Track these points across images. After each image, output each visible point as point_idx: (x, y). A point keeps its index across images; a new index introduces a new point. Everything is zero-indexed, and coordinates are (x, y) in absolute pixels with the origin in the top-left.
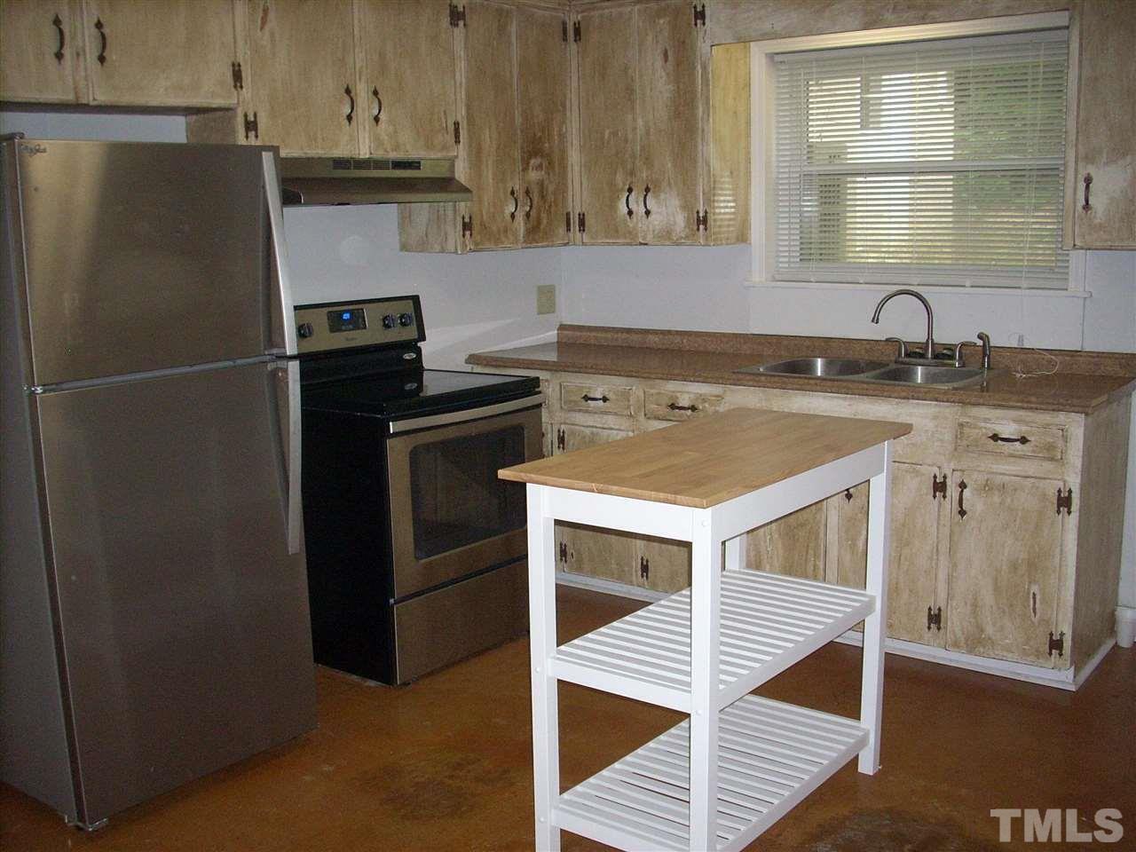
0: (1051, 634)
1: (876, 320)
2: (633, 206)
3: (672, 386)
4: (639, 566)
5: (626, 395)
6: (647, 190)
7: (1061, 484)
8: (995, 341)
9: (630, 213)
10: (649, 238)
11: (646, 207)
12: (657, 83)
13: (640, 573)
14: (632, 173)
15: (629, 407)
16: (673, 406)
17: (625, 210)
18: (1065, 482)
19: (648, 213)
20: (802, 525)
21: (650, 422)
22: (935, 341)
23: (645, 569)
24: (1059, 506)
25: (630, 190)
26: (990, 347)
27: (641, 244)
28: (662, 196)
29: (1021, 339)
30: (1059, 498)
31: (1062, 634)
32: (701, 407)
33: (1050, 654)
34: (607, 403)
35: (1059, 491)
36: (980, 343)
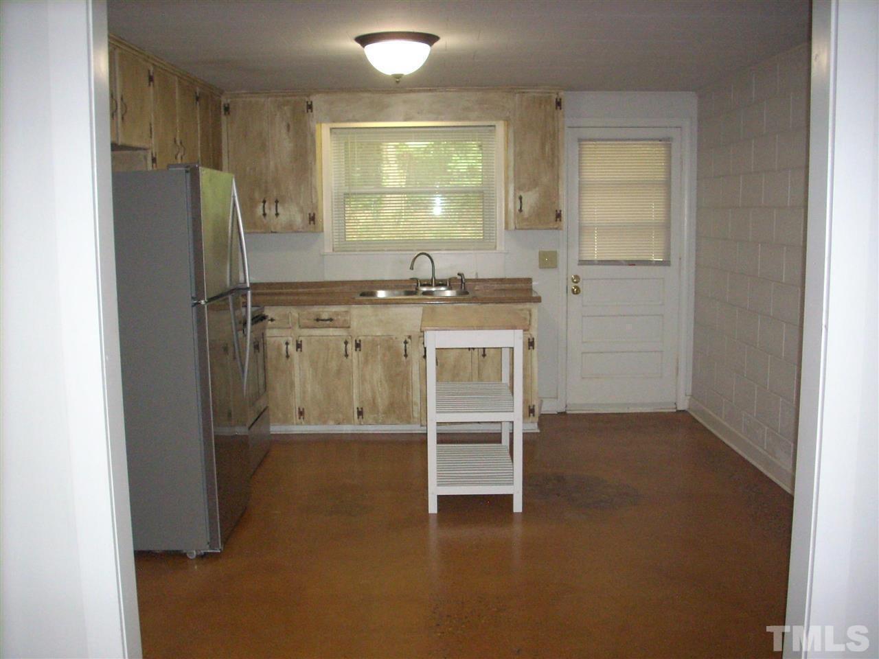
0: (529, 407)
1: (412, 268)
2: (267, 211)
3: (316, 309)
4: (297, 412)
5: (286, 316)
6: (277, 202)
7: (529, 336)
8: (467, 276)
9: (265, 215)
10: (278, 229)
11: (277, 211)
12: (283, 143)
13: (298, 417)
14: (266, 191)
15: (288, 323)
16: (318, 320)
17: (262, 212)
18: (531, 335)
19: (277, 214)
20: (398, 375)
21: (303, 330)
22: (436, 278)
23: (301, 413)
24: (529, 346)
25: (264, 202)
26: (465, 280)
27: (272, 232)
28: (286, 205)
29: (477, 274)
30: (529, 342)
31: (534, 406)
32: (335, 319)
33: (530, 416)
34: (274, 322)
35: (529, 339)
36: (459, 277)
